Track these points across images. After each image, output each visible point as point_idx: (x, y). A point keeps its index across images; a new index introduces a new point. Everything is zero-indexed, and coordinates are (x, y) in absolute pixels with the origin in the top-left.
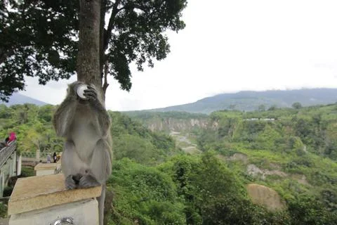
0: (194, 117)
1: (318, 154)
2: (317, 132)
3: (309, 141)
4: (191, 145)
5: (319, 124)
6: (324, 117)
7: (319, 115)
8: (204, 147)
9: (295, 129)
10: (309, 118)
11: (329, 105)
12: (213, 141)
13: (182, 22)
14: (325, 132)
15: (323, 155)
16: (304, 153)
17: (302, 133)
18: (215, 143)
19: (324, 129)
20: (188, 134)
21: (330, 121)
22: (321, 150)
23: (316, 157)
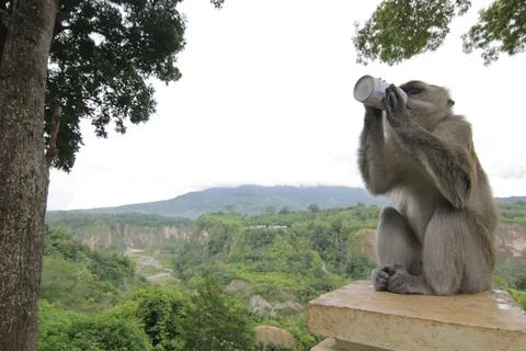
0: (170, 223)
1: (339, 274)
2: (337, 244)
3: (329, 256)
4: (162, 271)
5: (339, 232)
6: (345, 224)
7: (340, 222)
8: (185, 273)
9: (312, 239)
10: (328, 225)
11: (350, 208)
12: (200, 262)
13: (177, 70)
14: (346, 242)
15: (345, 275)
16: (324, 273)
17: (321, 246)
18: (203, 265)
19: (345, 239)
20: (157, 252)
21: (351, 230)
22: (343, 268)
23: (337, 277)
